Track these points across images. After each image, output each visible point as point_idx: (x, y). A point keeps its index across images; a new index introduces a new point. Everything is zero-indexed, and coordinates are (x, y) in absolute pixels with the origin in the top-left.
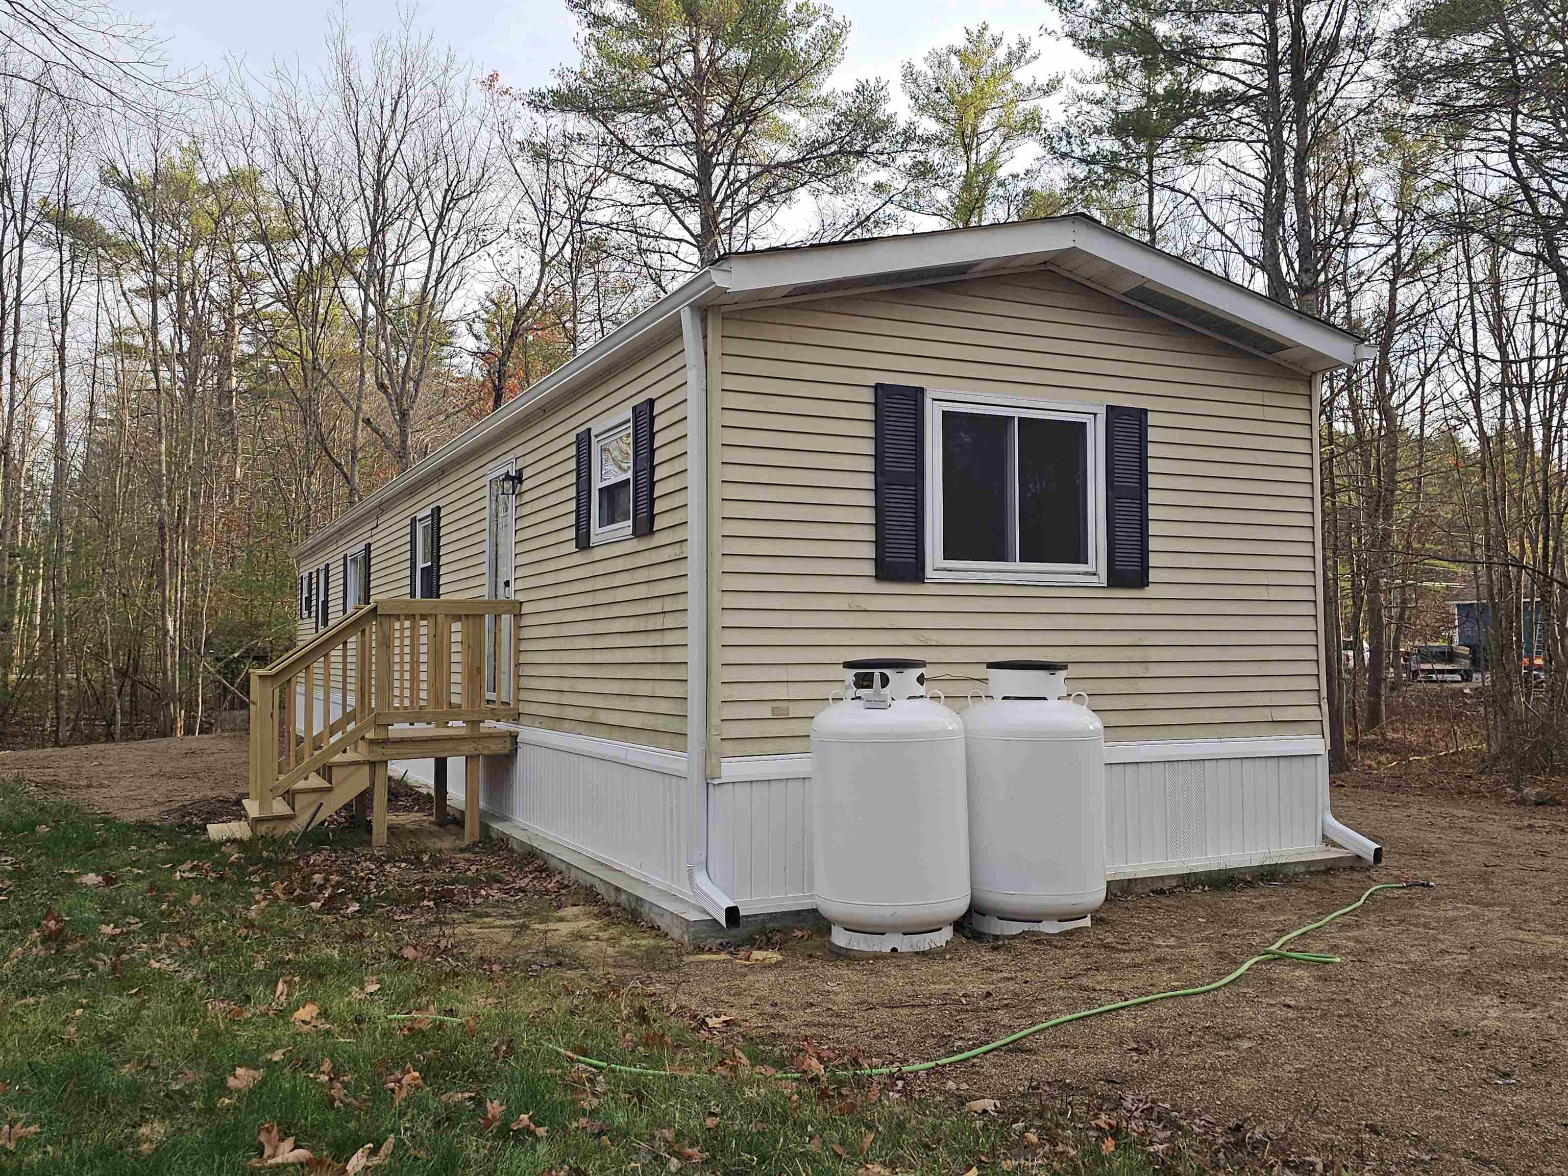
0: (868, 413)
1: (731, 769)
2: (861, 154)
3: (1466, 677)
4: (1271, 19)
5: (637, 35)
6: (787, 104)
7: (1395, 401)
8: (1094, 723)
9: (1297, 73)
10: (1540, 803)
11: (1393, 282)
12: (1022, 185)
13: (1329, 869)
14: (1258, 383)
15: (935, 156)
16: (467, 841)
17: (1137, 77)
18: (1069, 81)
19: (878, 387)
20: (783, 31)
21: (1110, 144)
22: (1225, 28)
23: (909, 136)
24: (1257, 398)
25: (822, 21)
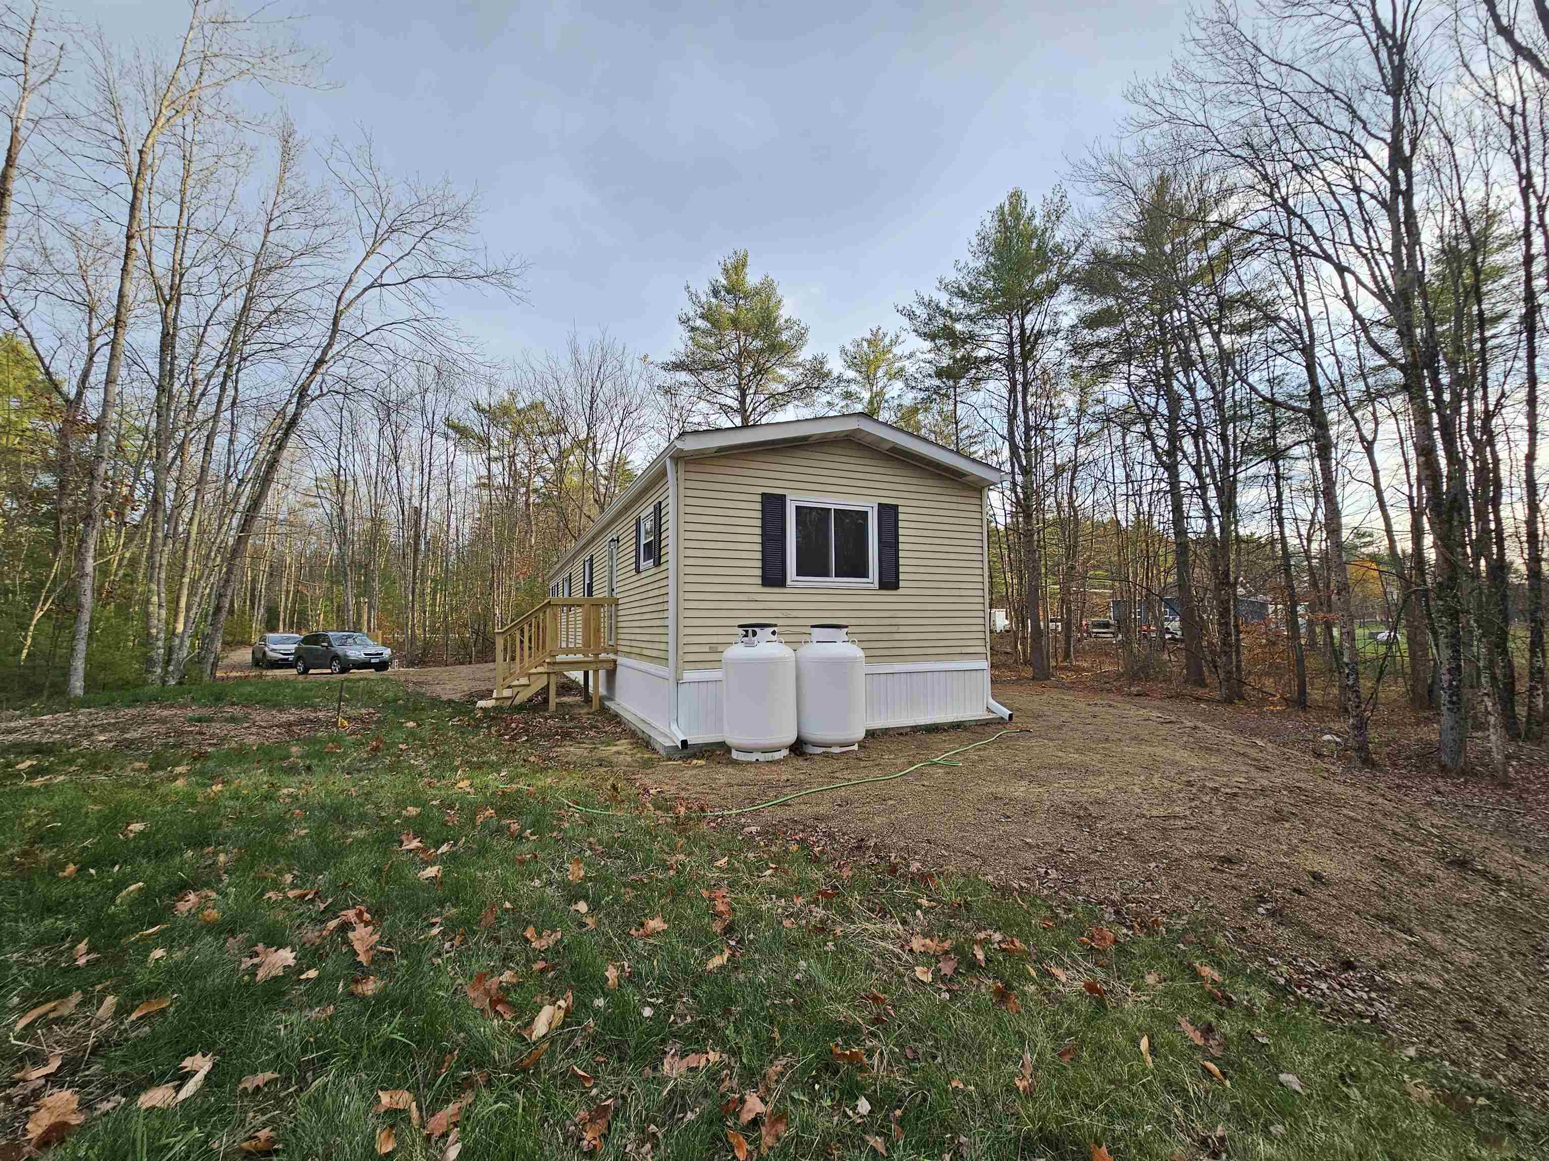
0: (759, 506)
1: (689, 676)
2: (817, 388)
3: (1116, 636)
4: (1010, 321)
5: (711, 335)
6: (782, 365)
7: (1076, 504)
8: (861, 654)
9: (1022, 347)
10: (1138, 695)
11: (1076, 446)
12: (896, 402)
13: (987, 723)
14: (957, 492)
15: (853, 388)
16: (594, 709)
17: (947, 350)
18: (918, 354)
19: (763, 495)
20: (778, 332)
21: (937, 382)
22: (989, 327)
23: (839, 379)
24: (954, 499)
25: (796, 327)
